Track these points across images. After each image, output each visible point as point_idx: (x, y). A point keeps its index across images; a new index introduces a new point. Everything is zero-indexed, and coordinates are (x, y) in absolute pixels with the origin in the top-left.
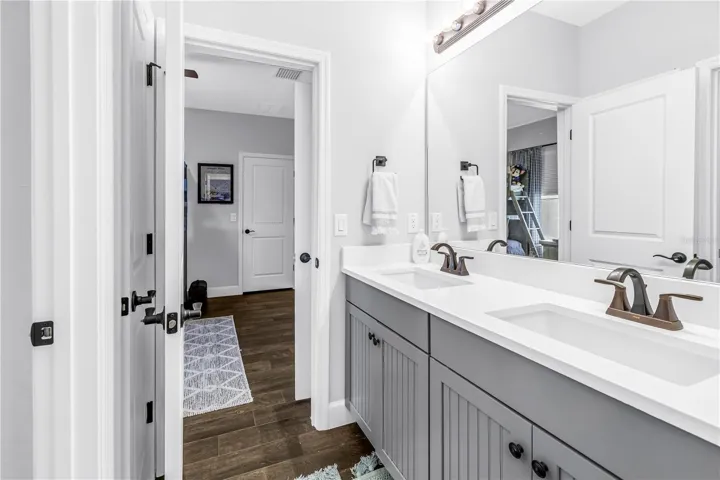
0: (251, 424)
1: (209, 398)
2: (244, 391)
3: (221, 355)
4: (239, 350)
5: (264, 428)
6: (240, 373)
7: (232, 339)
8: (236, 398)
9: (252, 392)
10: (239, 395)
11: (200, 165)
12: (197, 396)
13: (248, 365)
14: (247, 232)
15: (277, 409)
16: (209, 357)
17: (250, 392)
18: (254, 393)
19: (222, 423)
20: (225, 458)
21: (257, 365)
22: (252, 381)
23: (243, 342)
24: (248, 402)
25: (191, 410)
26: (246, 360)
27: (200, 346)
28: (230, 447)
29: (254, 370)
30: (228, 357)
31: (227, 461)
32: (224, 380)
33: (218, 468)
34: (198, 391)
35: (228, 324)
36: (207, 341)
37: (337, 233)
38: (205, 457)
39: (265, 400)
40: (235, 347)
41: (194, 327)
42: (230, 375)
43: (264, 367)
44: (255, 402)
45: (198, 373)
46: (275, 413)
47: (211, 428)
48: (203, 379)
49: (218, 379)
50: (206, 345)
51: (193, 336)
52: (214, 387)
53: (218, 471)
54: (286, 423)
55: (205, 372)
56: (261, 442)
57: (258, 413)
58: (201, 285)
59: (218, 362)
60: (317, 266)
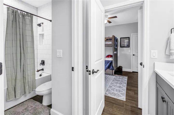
0: (123, 106)
1: (115, 95)
2: (124, 97)
3: (121, 86)
4: (126, 86)
5: (126, 109)
6: (124, 92)
7: (125, 83)
8: (121, 98)
9: (126, 98)
10: (122, 97)
11: (121, 38)
12: (113, 93)
13: (127, 91)
14: (134, 55)
15: (132, 107)
16: (118, 85)
17: (125, 98)
18: (126, 99)
19: (116, 102)
20: (114, 111)
21: (130, 92)
22: (127, 95)
23: (128, 84)
24: (124, 100)
25: (110, 95)
26: (127, 89)
27: (117, 82)
28: (116, 109)
29: (128, 93)
30: (123, 87)
31: (114, 112)
32: (120, 92)
33: (111, 112)
34: (113, 92)
35: (125, 79)
36: (119, 81)
37: (152, 57)
38: (110, 107)
39: (129, 102)
40: (126, 85)
41: (117, 77)
42: (122, 91)
43: (132, 93)
44: (126, 101)
45: (114, 88)
46: (131, 107)
47: (113, 102)
48: (115, 90)
49: (118, 91)
50: (119, 82)
51: (116, 79)
52: (117, 93)
53: (111, 113)
54: (133, 112)
55: (116, 88)
56: (124, 113)
57: (126, 105)
58: (121, 67)
59: (120, 87)
60: (144, 67)
